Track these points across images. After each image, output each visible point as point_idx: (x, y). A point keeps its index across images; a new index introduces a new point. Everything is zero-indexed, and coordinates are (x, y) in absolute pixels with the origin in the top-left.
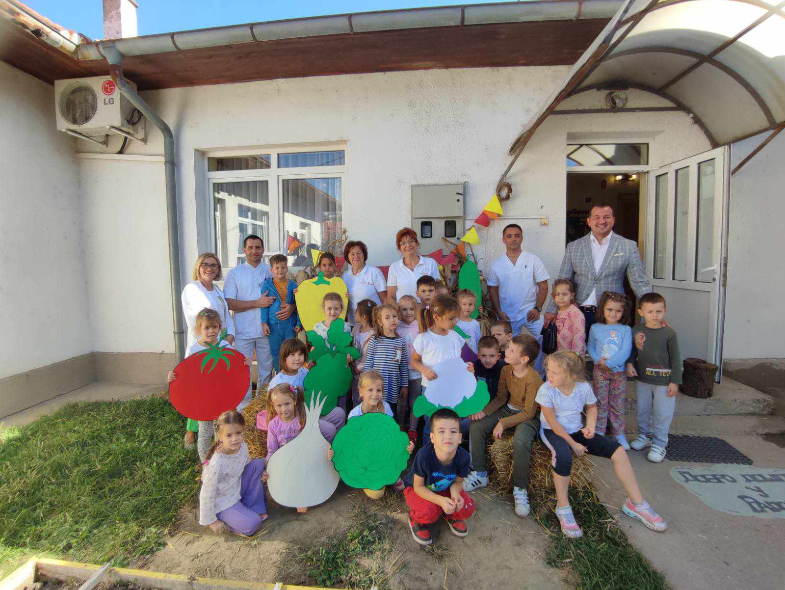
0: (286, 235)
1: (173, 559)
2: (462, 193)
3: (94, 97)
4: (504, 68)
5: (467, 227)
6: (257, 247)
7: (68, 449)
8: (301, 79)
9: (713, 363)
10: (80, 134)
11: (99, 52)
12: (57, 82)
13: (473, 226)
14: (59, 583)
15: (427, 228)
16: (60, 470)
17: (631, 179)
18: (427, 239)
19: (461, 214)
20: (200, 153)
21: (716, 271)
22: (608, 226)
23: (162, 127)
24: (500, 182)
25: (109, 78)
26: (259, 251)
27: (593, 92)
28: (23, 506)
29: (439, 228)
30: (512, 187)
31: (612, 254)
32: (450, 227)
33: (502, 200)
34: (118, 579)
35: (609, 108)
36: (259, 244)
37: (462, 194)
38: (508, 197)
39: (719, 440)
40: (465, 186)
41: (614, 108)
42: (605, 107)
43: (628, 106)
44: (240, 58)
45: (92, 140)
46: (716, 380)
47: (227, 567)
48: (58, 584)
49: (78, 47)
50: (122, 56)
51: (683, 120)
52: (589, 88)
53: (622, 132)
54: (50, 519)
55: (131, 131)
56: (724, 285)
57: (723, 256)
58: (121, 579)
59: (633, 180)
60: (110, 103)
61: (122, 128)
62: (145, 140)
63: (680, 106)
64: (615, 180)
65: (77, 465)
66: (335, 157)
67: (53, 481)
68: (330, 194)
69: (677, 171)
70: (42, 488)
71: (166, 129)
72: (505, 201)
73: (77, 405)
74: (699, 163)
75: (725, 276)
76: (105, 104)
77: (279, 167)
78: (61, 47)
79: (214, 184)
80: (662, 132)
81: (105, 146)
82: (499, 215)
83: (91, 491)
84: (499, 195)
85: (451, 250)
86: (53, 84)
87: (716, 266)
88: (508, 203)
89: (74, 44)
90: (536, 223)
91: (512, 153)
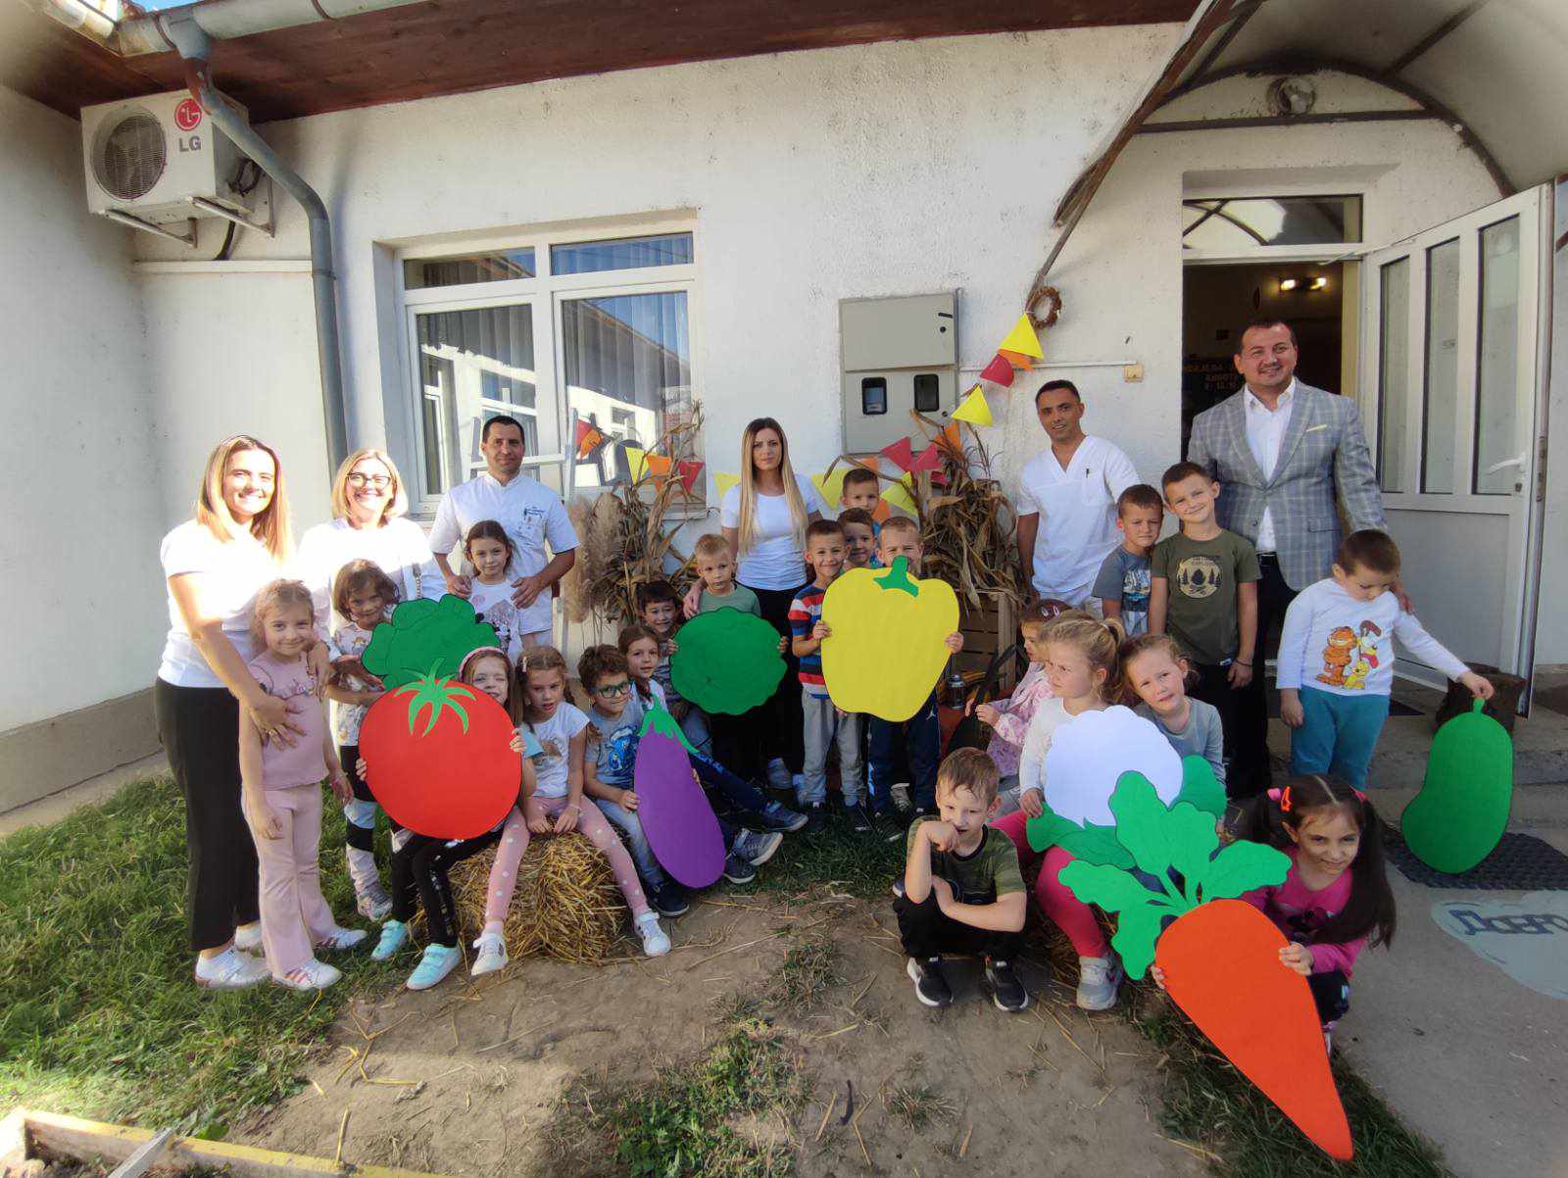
0: (571, 420)
1: (322, 1115)
2: (951, 312)
3: (159, 138)
4: (1040, 32)
5: (964, 387)
6: (512, 442)
7: (123, 874)
8: (594, 77)
9: (1514, 672)
10: (137, 219)
11: (163, 34)
12: (85, 111)
13: (976, 386)
14: (74, 1164)
15: (876, 392)
16: (105, 918)
17: (1314, 287)
18: (877, 417)
19: (951, 360)
20: (387, 251)
21: (1522, 468)
22: (1285, 369)
23: (305, 197)
24: (1035, 287)
25: (186, 94)
26: (517, 450)
27: (1240, 81)
28: (23, 994)
29: (901, 392)
30: (1062, 298)
31: (1302, 427)
32: (927, 389)
33: (1039, 326)
34: (189, 1161)
35: (1275, 115)
36: (516, 435)
37: (950, 316)
38: (1052, 320)
39: (1529, 838)
40: (957, 298)
41: (1287, 117)
42: (1267, 114)
43: (1319, 108)
44: (459, 32)
45: (164, 232)
46: (1520, 710)
47: (437, 1136)
48: (73, 1166)
49: (117, 25)
50: (210, 40)
51: (1441, 137)
52: (1229, 71)
53: (1306, 169)
54: (74, 1021)
55: (241, 209)
56: (1541, 499)
57: (1538, 435)
58: (197, 1164)
59: (1319, 289)
60: (193, 149)
61: (220, 201)
62: (271, 228)
63: (1433, 109)
64: (1280, 291)
65: (138, 908)
66: (673, 248)
67: (88, 941)
68: (665, 344)
69: (1429, 250)
70: (64, 956)
71: (312, 201)
72: (1046, 329)
73: (151, 785)
74: (1482, 230)
75: (1542, 477)
76: (183, 150)
77: (553, 273)
78: (84, 27)
79: (418, 316)
80: (1395, 166)
81: (191, 245)
82: (1033, 360)
83: (164, 962)
84: (1033, 317)
85: (931, 437)
86: (77, 116)
87: (1524, 457)
88: (1055, 333)
89: (111, 20)
90: (1117, 375)
91: (1060, 222)
